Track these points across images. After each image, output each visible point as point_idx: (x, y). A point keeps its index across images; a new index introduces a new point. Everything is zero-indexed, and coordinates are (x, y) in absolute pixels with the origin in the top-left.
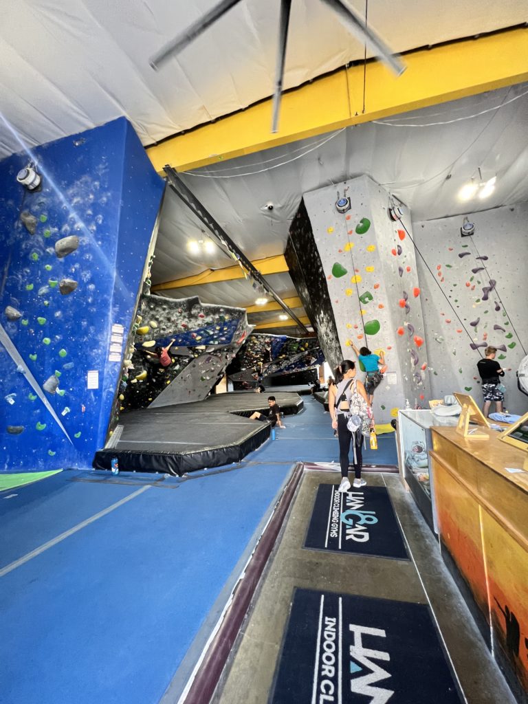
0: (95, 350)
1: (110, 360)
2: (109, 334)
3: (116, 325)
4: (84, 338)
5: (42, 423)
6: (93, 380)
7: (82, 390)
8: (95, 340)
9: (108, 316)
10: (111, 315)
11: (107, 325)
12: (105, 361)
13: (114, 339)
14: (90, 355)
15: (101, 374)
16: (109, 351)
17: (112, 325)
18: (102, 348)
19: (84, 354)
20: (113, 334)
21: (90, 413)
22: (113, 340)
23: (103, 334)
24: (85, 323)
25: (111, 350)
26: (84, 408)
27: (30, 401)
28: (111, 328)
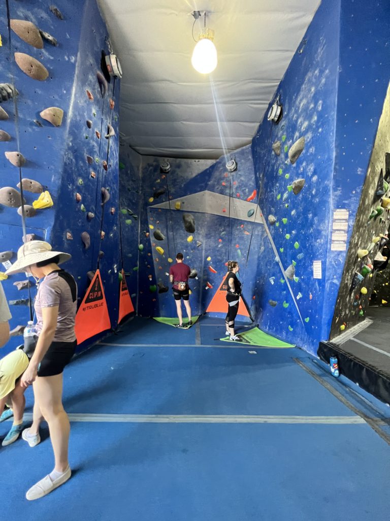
0: (318, 240)
1: (332, 249)
2: (330, 221)
3: (338, 210)
4: (310, 229)
5: (287, 302)
6: (317, 270)
7: (309, 279)
8: (318, 230)
9: (328, 202)
10: (331, 201)
11: (329, 213)
12: (327, 251)
13: (336, 226)
14: (314, 245)
15: (324, 264)
16: (331, 240)
17: (333, 211)
18: (324, 237)
19: (310, 245)
20: (334, 221)
21: (316, 302)
22: (334, 228)
23: (324, 222)
24: (311, 215)
25: (333, 238)
26: (311, 296)
27: (281, 283)
28: (333, 214)
